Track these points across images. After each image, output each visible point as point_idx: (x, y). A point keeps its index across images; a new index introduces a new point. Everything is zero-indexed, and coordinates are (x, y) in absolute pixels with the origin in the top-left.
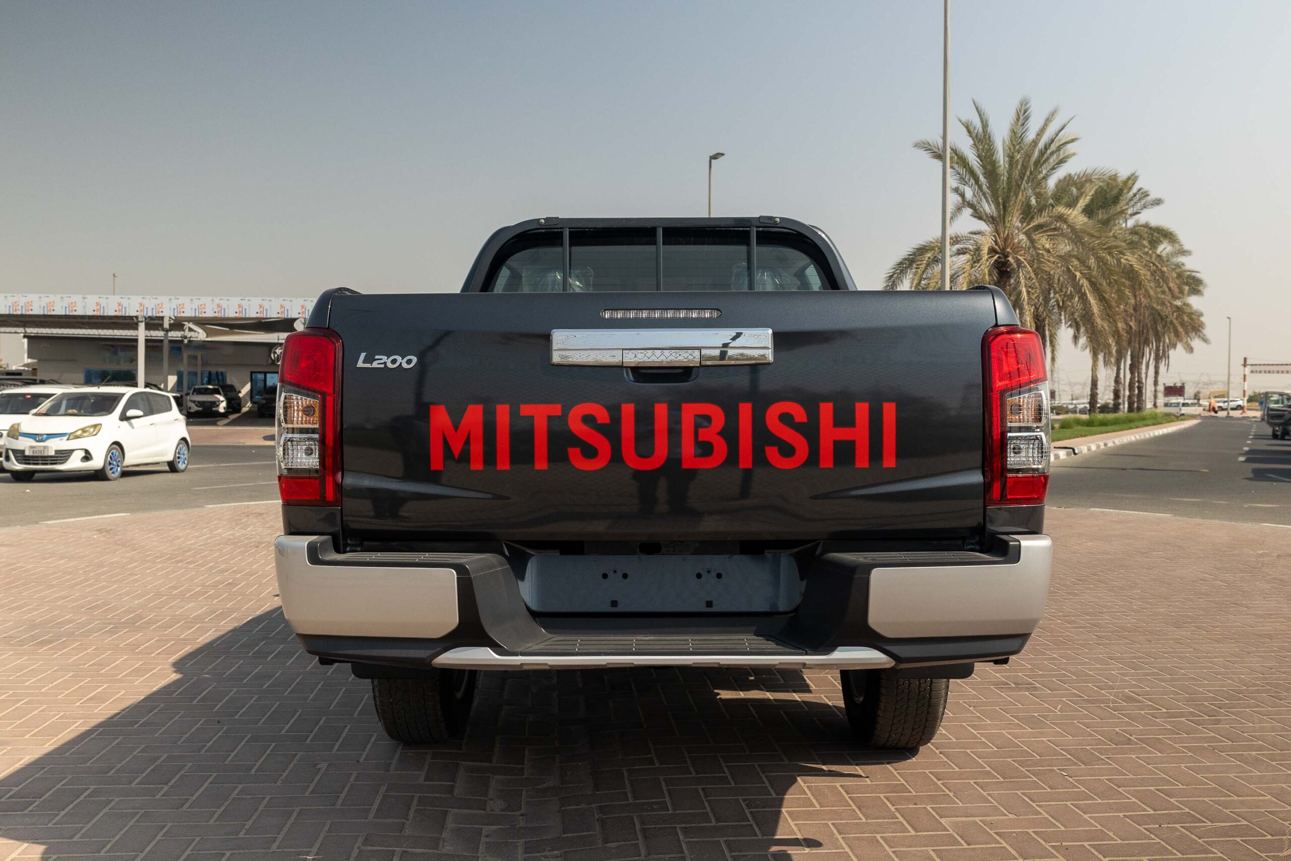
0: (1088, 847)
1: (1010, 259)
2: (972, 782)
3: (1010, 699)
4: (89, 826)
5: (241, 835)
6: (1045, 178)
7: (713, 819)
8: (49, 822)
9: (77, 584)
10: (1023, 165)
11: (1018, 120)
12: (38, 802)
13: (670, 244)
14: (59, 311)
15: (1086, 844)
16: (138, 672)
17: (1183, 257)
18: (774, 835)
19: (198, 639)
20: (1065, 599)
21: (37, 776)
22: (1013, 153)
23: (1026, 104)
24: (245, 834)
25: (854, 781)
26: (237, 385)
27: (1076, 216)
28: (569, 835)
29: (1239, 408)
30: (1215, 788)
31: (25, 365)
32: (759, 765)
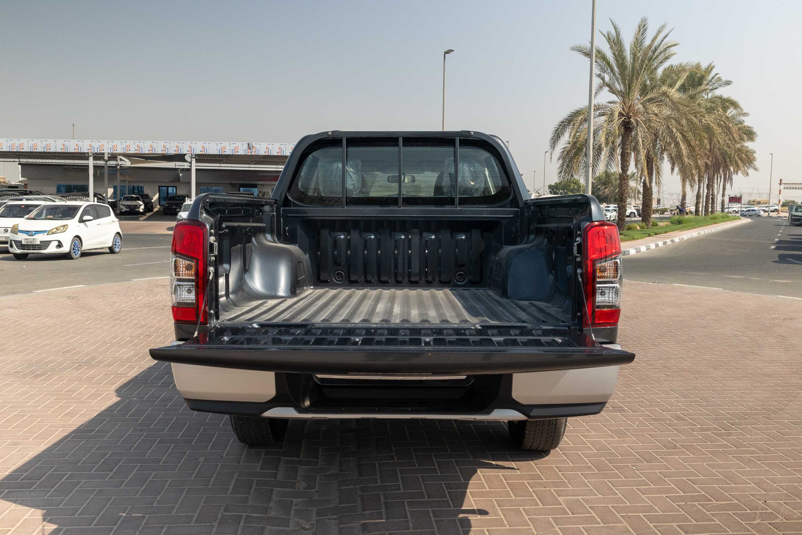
0: (642, 517)
1: (632, 120)
2: (579, 473)
3: (608, 418)
4: (67, 498)
5: (154, 505)
6: (656, 69)
7: (426, 497)
8: (45, 495)
9: (56, 336)
10: (642, 60)
11: (639, 31)
12: (38, 482)
13: (407, 146)
14: (40, 149)
15: (641, 514)
16: (94, 396)
17: (744, 117)
18: (461, 507)
19: (128, 373)
20: (649, 349)
21: (37, 465)
22: (635, 52)
23: (645, 21)
24: (157, 504)
25: (510, 472)
26: (150, 194)
27: (674, 93)
28: (342, 505)
29: (776, 210)
30: (722, 478)
31: (20, 182)
32: (456, 461)
